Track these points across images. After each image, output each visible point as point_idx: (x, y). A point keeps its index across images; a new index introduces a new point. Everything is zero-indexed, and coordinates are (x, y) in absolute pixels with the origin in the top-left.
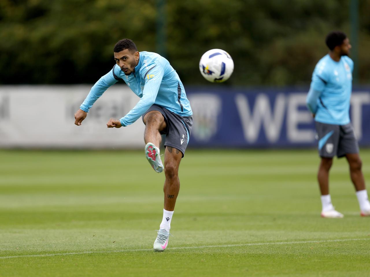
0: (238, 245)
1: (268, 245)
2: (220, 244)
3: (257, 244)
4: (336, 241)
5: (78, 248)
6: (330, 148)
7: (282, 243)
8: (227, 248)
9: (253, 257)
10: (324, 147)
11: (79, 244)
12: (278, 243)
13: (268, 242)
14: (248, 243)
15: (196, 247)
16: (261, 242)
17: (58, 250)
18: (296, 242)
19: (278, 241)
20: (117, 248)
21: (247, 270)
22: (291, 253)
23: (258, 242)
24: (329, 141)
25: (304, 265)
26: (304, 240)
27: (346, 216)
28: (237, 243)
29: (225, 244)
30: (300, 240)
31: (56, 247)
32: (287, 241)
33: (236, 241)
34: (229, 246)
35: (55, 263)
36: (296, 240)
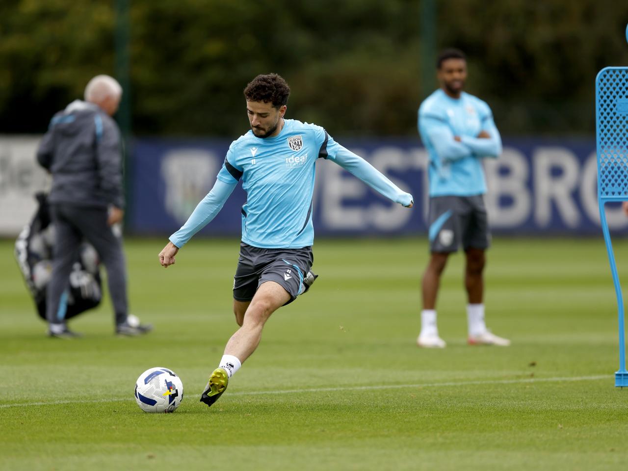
0: (295, 391)
1: (344, 390)
2: (266, 389)
3: (324, 390)
4: (447, 384)
5: (43, 395)
6: (446, 237)
7: (363, 388)
8: (279, 395)
9: (326, 409)
10: (438, 237)
11: (43, 388)
12: (358, 388)
13: (341, 386)
14: (309, 387)
15: (231, 394)
16: (330, 386)
17: (13, 399)
18: (385, 387)
19: (356, 385)
20: (106, 395)
21: (323, 431)
22: (383, 404)
23: (325, 386)
24: (445, 226)
25: (409, 422)
26: (398, 383)
27: (450, 345)
28: (292, 388)
29: (275, 389)
30: (389, 383)
31: (8, 394)
32: (370, 384)
33: (290, 385)
34: (282, 392)
35: (15, 419)
36: (384, 383)
